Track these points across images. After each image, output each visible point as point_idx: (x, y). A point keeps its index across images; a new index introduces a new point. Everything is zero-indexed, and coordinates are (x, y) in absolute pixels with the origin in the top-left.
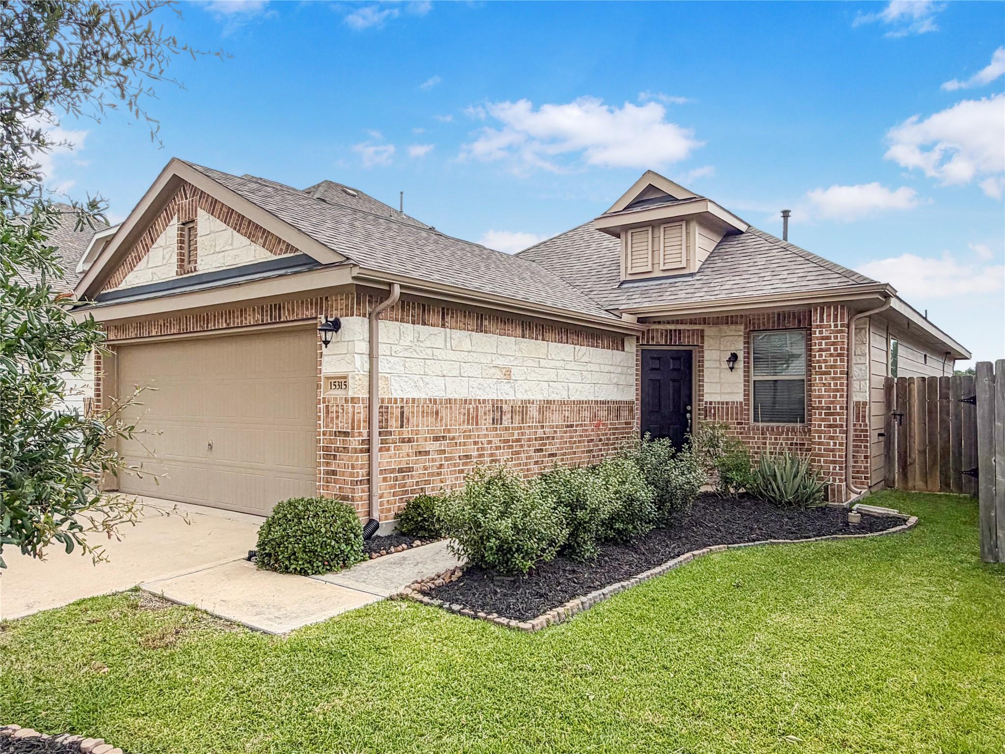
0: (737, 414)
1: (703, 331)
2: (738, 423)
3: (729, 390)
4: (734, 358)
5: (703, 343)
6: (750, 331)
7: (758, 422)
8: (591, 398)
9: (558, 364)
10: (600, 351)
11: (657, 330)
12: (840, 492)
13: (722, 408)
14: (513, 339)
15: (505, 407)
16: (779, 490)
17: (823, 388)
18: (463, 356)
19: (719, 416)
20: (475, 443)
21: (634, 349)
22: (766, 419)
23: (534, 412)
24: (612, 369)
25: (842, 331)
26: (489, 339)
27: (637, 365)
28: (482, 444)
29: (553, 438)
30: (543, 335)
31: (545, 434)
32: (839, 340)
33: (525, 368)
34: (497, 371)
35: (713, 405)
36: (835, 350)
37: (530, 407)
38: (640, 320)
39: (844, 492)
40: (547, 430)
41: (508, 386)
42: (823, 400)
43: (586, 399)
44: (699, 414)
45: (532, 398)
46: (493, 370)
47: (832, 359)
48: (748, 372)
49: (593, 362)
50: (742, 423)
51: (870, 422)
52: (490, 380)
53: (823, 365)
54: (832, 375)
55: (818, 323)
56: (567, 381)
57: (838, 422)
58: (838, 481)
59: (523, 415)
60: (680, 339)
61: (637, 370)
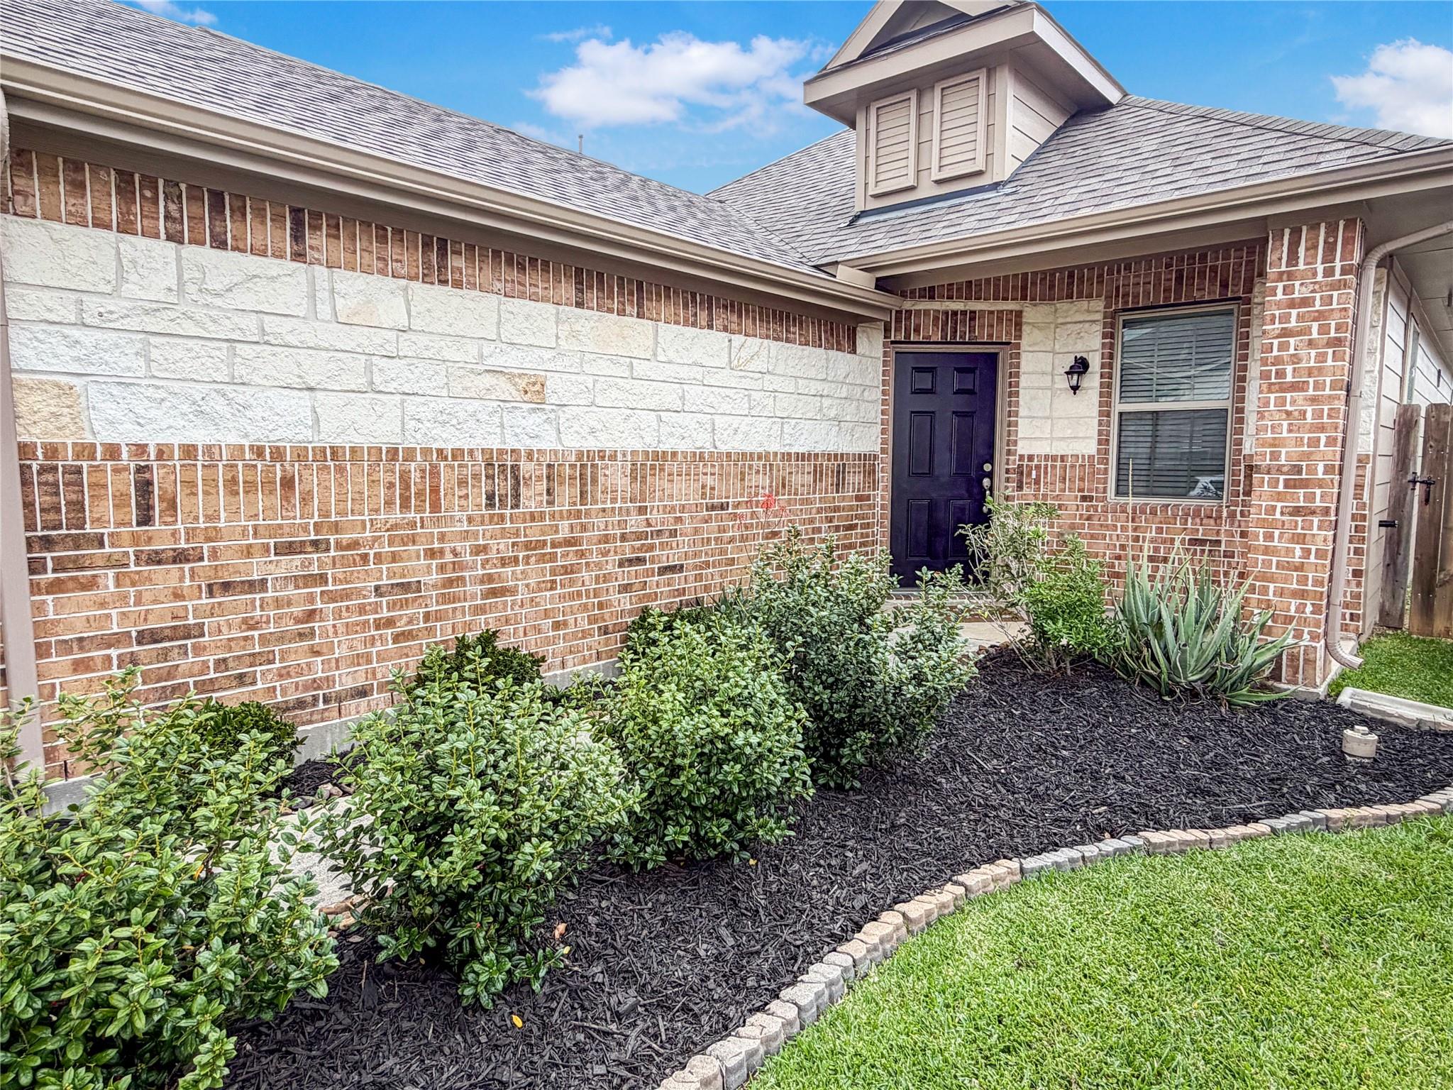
0: (1082, 479)
1: (1019, 314)
2: (1084, 498)
3: (1068, 433)
4: (1081, 366)
5: (1019, 337)
6: (1116, 311)
7: (1126, 494)
8: (774, 447)
9: (684, 373)
10: (795, 349)
11: (927, 312)
12: (1310, 662)
13: (1054, 467)
14: (551, 307)
15: (526, 468)
16: (1168, 659)
17: (1285, 424)
18: (380, 341)
19: (1046, 483)
20: (431, 554)
21: (878, 351)
22: (1141, 490)
23: (616, 477)
24: (825, 388)
25: (1343, 285)
26: (471, 305)
27: (884, 383)
28: (456, 555)
29: (673, 533)
30: (640, 306)
31: (649, 525)
32: (1335, 306)
33: (590, 380)
34: (502, 382)
35: (1036, 462)
36: (1324, 330)
37: (606, 467)
38: (882, 284)
39: (1319, 663)
40: (654, 516)
41: (538, 418)
42: (1284, 451)
43: (760, 450)
44: (1007, 480)
45: (608, 445)
46: (488, 380)
47: (1313, 353)
48: (1109, 395)
49: (779, 371)
50: (1091, 498)
51: (1371, 498)
52: (477, 403)
53: (1289, 369)
54: (1311, 392)
55: (1283, 268)
56: (712, 411)
57: (1318, 503)
58: (1306, 636)
59: (583, 485)
60: (972, 330)
61: (884, 393)
